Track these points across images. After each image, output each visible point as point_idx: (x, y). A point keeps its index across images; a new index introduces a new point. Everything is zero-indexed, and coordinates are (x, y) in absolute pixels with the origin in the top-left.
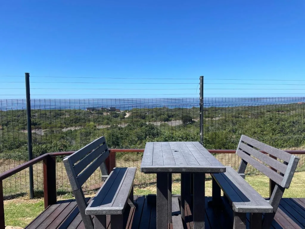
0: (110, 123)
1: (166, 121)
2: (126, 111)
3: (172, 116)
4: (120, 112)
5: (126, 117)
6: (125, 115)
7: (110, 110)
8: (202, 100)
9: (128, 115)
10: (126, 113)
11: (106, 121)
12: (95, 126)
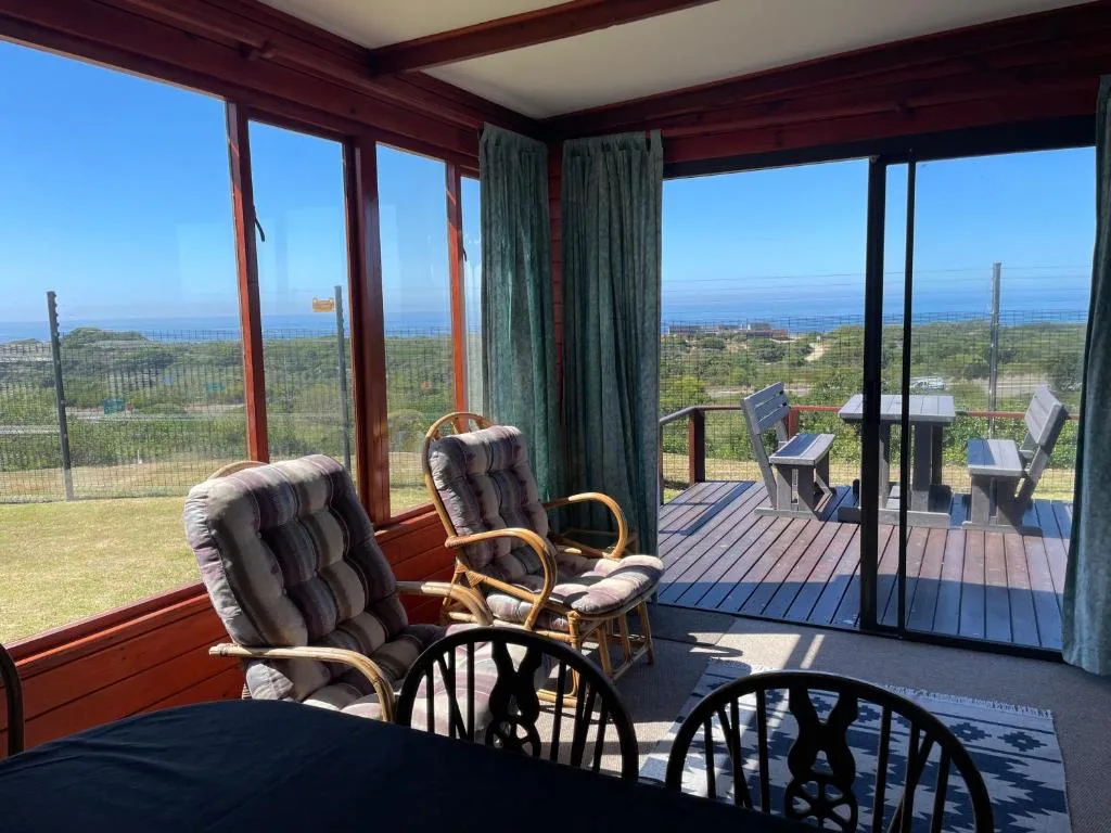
0: (751, 379)
1: (976, 377)
2: (813, 336)
3: (1008, 357)
4: (787, 339)
5: (810, 358)
6: (808, 351)
7: (749, 335)
8: (996, 317)
9: (818, 351)
10: (812, 345)
11: (737, 371)
12: (702, 390)
